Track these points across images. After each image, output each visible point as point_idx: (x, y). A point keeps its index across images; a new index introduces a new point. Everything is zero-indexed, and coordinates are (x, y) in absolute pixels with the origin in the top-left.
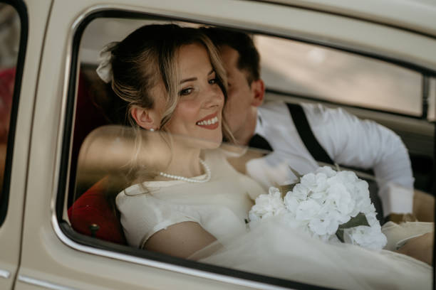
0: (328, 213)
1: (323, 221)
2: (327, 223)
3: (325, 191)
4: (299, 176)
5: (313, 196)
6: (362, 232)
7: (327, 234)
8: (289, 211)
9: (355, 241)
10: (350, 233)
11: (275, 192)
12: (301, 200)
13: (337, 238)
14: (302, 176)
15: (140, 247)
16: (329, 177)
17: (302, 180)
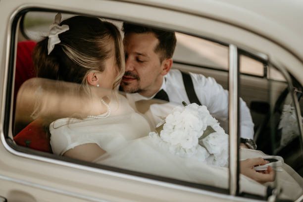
0: (189, 134)
1: (188, 140)
2: (191, 140)
3: (182, 121)
4: (164, 119)
5: (176, 127)
6: (214, 137)
7: (194, 146)
8: (166, 142)
9: (212, 145)
10: (207, 140)
11: (153, 135)
12: (171, 133)
13: (200, 147)
14: (165, 118)
15: (60, 154)
16: (181, 112)
17: (167, 120)
